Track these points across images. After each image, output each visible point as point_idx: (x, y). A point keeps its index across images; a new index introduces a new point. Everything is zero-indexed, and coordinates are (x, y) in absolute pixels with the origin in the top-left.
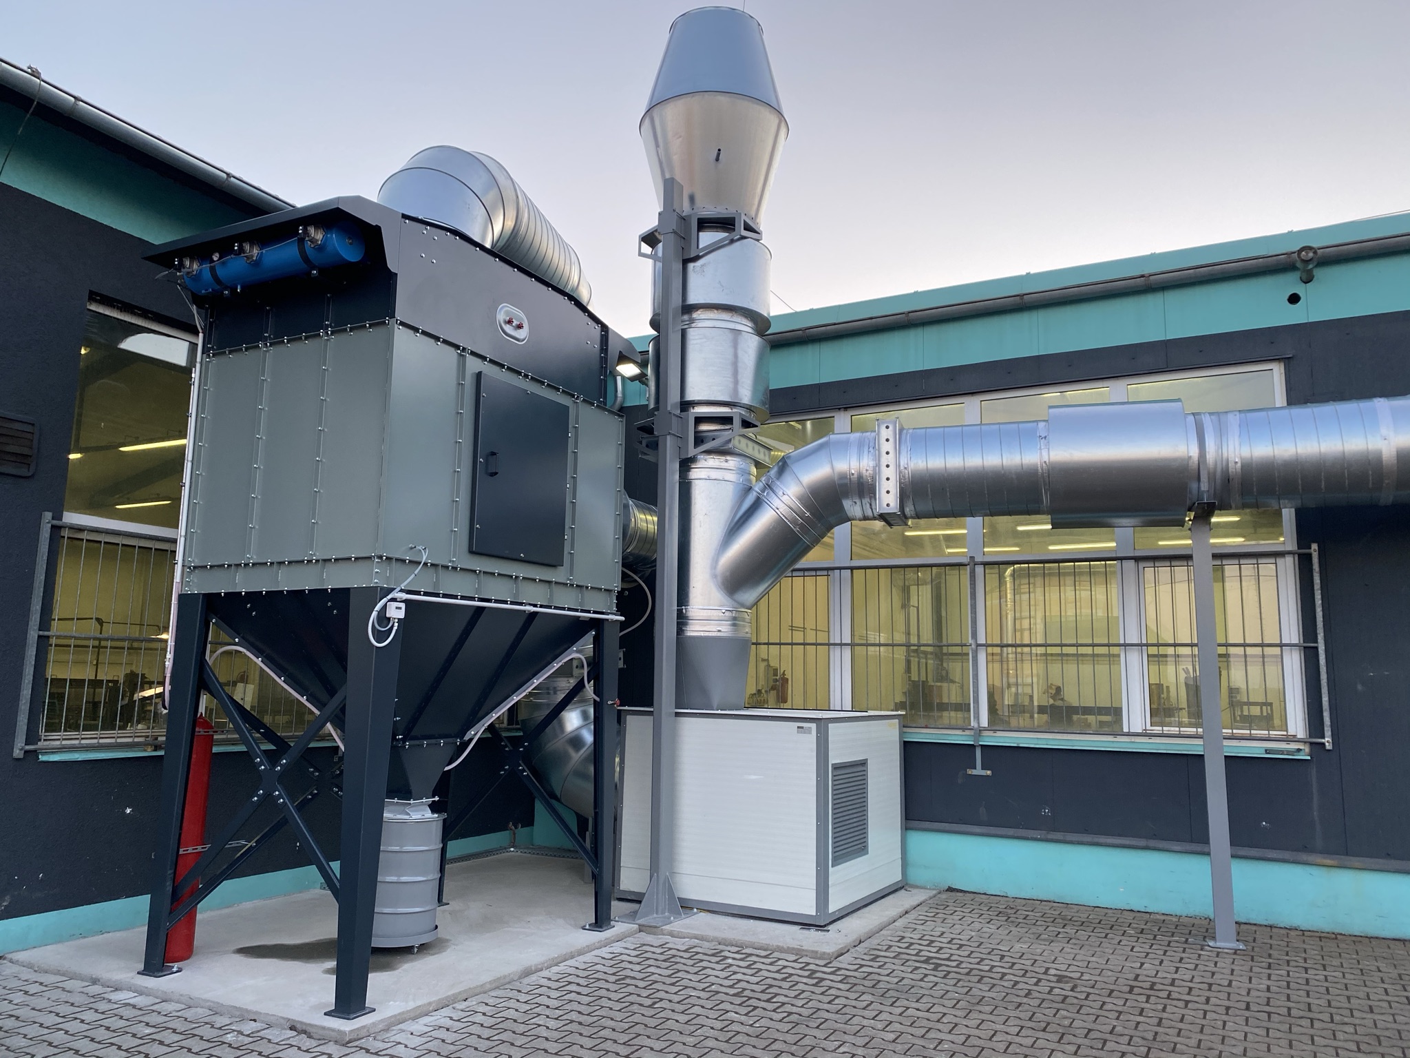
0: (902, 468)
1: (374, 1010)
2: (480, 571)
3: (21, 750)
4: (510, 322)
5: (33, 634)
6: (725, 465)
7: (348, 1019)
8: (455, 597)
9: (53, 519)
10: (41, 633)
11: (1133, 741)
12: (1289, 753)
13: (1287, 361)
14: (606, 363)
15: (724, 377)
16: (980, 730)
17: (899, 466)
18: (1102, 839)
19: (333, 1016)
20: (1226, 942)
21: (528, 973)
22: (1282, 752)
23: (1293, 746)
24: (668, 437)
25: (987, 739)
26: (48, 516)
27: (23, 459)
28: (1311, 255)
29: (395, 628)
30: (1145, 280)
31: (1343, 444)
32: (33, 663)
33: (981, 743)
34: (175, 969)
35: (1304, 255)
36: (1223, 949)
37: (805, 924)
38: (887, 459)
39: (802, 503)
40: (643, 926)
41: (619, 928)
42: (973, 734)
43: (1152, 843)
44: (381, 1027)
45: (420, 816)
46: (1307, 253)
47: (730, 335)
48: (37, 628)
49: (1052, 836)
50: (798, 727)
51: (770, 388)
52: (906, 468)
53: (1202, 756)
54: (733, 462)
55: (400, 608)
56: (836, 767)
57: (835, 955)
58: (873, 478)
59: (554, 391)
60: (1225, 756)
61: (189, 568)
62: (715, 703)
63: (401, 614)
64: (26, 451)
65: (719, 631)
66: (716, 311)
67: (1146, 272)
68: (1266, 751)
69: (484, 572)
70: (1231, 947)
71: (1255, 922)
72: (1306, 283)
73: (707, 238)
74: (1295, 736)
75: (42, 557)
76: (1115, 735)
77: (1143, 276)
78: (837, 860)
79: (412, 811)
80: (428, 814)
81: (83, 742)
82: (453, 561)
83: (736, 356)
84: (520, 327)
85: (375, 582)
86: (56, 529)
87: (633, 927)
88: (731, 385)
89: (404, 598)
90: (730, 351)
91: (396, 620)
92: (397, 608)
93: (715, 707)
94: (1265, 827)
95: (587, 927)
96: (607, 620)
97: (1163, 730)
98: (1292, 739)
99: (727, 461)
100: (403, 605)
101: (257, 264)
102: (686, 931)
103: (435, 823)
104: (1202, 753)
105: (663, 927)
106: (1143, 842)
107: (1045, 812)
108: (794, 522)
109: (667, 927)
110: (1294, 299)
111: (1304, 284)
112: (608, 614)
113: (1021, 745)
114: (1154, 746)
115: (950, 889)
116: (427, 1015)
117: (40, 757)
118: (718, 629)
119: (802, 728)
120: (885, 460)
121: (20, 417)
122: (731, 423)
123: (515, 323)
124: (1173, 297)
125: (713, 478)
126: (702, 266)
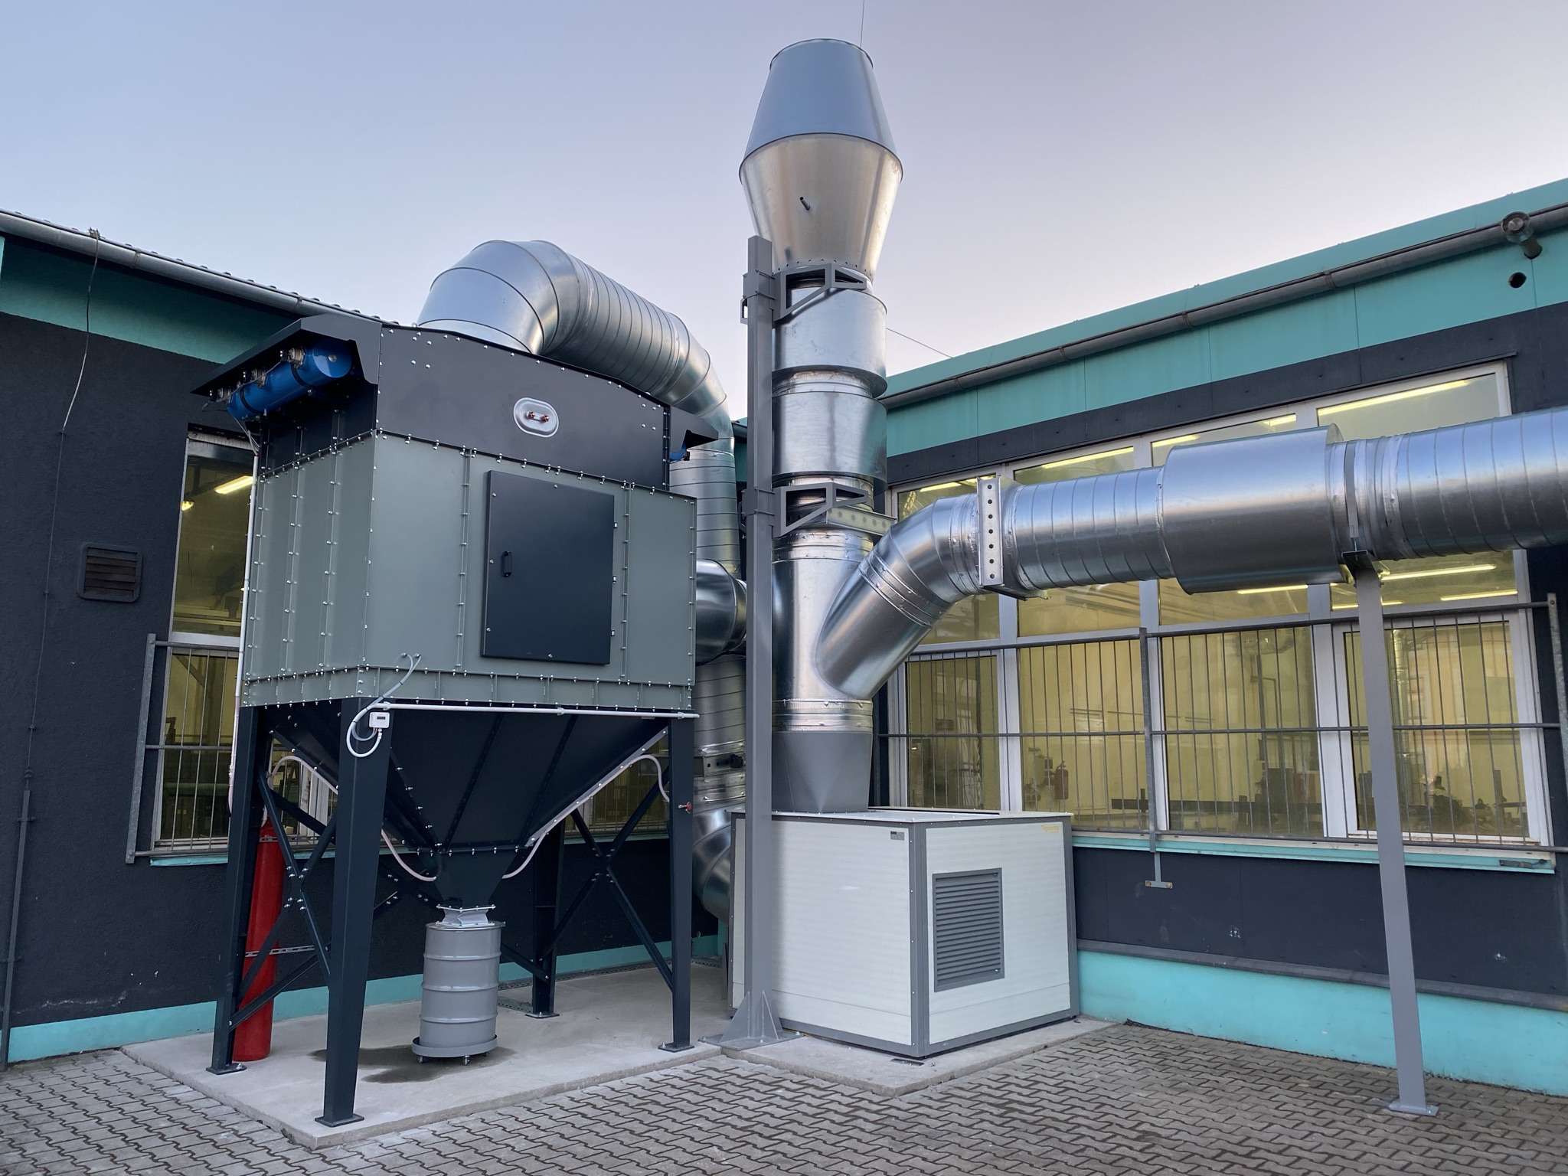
0: (1006, 532)
1: (363, 1119)
2: (494, 676)
3: (131, 856)
4: (530, 417)
5: (141, 747)
6: (826, 541)
7: (330, 1126)
8: (462, 704)
9: (157, 639)
10: (149, 746)
11: (1336, 848)
12: (1527, 865)
13: (1511, 361)
14: (668, 446)
15: (819, 445)
16: (1157, 835)
17: (1003, 531)
18: (1298, 969)
19: (321, 1123)
20: (1412, 1104)
21: (557, 1090)
22: (1518, 864)
23: (1536, 856)
24: (755, 516)
25: (1167, 845)
26: (152, 637)
27: (126, 586)
28: (1521, 223)
29: (379, 738)
30: (1326, 279)
31: (1525, 468)
32: (142, 775)
33: (1158, 850)
34: (238, 1068)
35: (1512, 224)
36: (1405, 1113)
37: (899, 1055)
38: (990, 523)
39: (903, 579)
40: (726, 1048)
41: (699, 1048)
42: (1148, 838)
43: (1359, 976)
44: (359, 1136)
45: (473, 925)
46: (1516, 222)
47: (825, 399)
48: (144, 742)
49: (1239, 963)
50: (892, 833)
51: (889, 455)
52: (1010, 533)
53: (1375, 867)
54: (837, 538)
55: (384, 718)
56: (938, 878)
57: (903, 1091)
58: (976, 546)
59: (598, 481)
60: (1407, 867)
61: (247, 682)
62: (821, 805)
63: (386, 724)
64: (129, 579)
65: (822, 725)
66: (812, 374)
67: (1327, 268)
68: (1500, 861)
69: (498, 676)
70: (1413, 1112)
71: (1489, 1082)
72: (1531, 258)
73: (798, 295)
74: (1537, 843)
75: (147, 676)
76: (1314, 841)
77: (1322, 274)
78: (942, 984)
79: (463, 920)
80: (484, 922)
81: (194, 847)
82: (459, 667)
83: (832, 421)
84: (544, 420)
85: (359, 692)
86: (160, 651)
87: (713, 1049)
88: (827, 454)
89: (389, 708)
90: (827, 416)
91: (380, 730)
92: (378, 718)
93: (821, 808)
94: (1500, 961)
95: (664, 1046)
96: (676, 718)
97: (1368, 835)
98: (1536, 847)
99: (828, 537)
100: (387, 715)
101: (267, 387)
102: (764, 1056)
103: (489, 932)
104: (1378, 862)
105: (745, 1051)
106: (1346, 975)
107: (1233, 933)
108: (897, 602)
109: (749, 1051)
110: (1517, 280)
111: (1530, 260)
112: (676, 711)
113: (1203, 852)
114: (1361, 855)
115: (1129, 1023)
116: (416, 1127)
117: (151, 862)
118: (821, 723)
119: (895, 833)
120: (988, 524)
121: (125, 548)
122: (824, 496)
123: (538, 416)
124: (1367, 296)
125: (813, 556)
126: (793, 326)
